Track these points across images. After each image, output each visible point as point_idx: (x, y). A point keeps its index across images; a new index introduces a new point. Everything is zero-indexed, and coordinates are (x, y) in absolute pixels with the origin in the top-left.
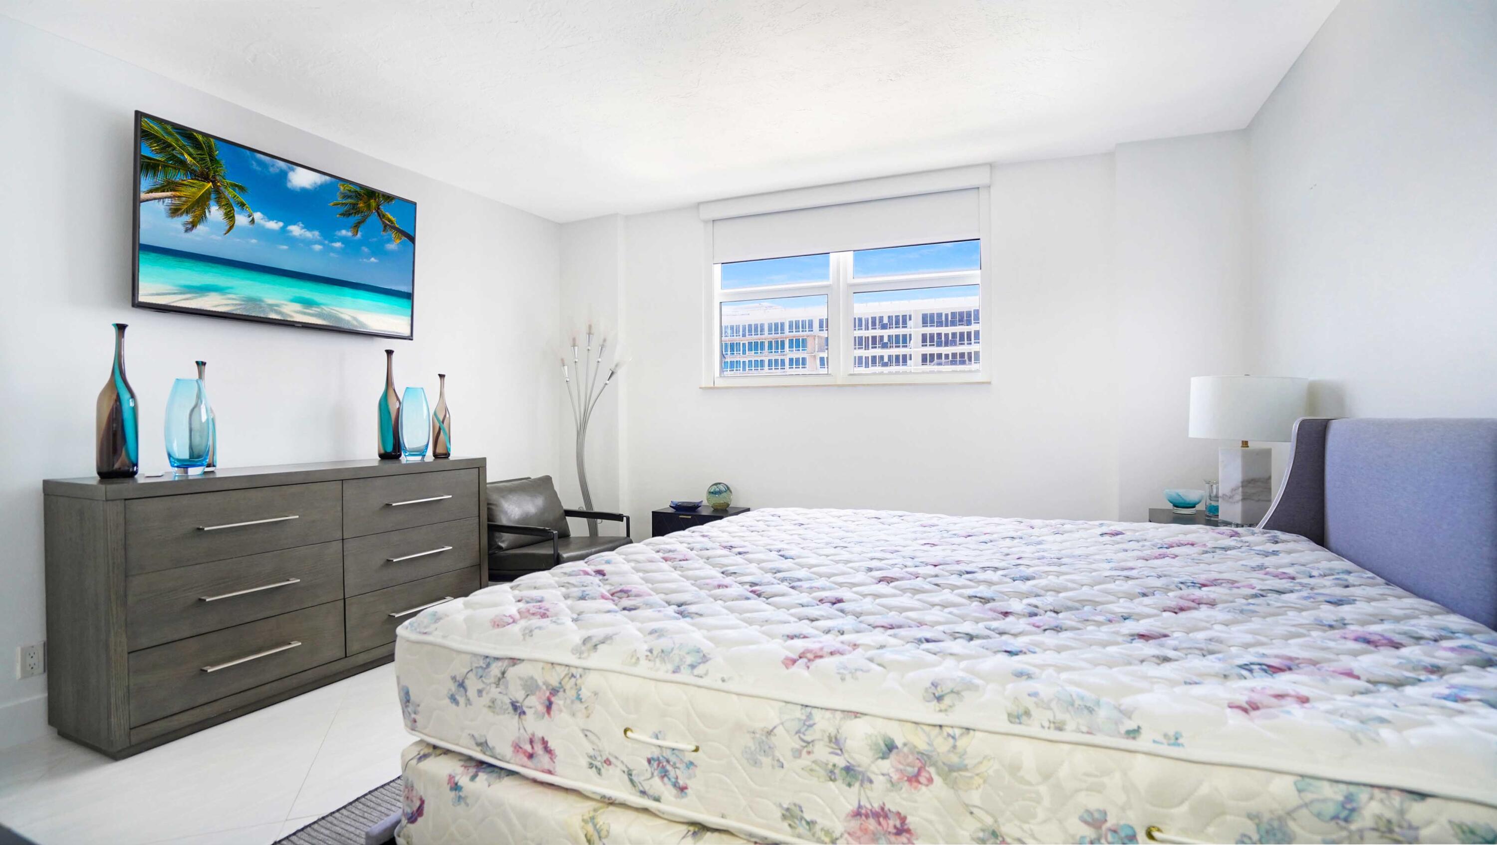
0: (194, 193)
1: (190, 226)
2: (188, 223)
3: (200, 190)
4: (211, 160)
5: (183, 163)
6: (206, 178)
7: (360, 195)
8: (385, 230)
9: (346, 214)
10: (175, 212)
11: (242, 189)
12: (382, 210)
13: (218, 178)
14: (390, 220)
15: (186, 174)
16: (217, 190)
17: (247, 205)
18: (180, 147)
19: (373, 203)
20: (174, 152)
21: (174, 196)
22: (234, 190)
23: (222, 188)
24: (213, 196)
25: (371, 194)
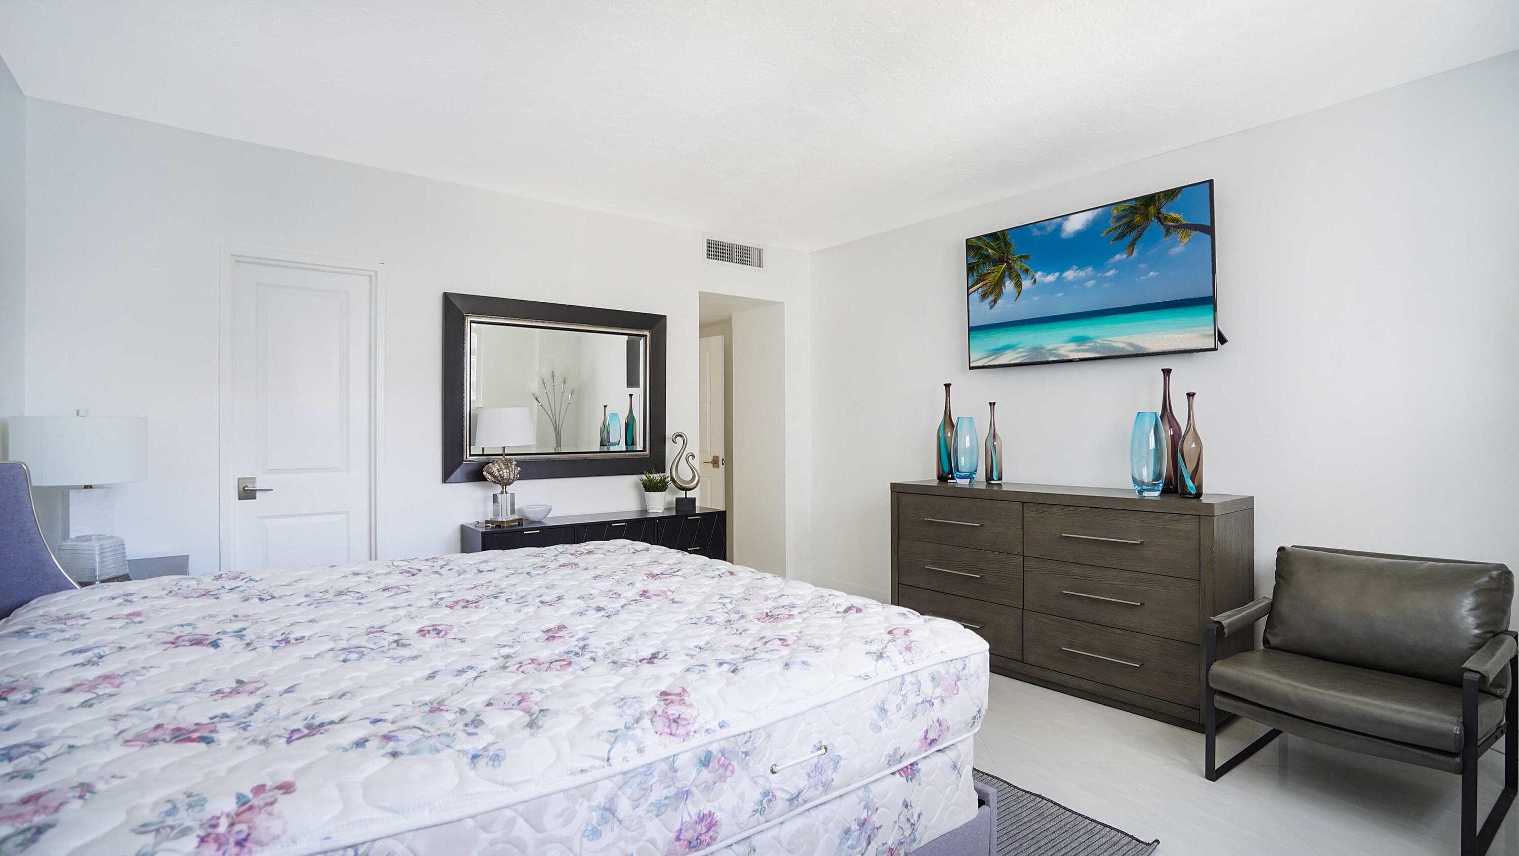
0: (996, 276)
1: (993, 304)
2: (992, 301)
3: (998, 272)
4: (1005, 245)
5: (987, 257)
6: (1002, 261)
7: (1135, 208)
8: (1167, 233)
9: (1122, 236)
10: (984, 296)
11: (1026, 257)
12: (1165, 212)
13: (1009, 257)
14: (1174, 220)
15: (990, 265)
16: (1010, 268)
17: (1031, 270)
18: (986, 246)
19: (1152, 210)
20: (983, 252)
21: (984, 285)
22: (1021, 261)
23: (1013, 264)
24: (1007, 273)
25: (1149, 200)
